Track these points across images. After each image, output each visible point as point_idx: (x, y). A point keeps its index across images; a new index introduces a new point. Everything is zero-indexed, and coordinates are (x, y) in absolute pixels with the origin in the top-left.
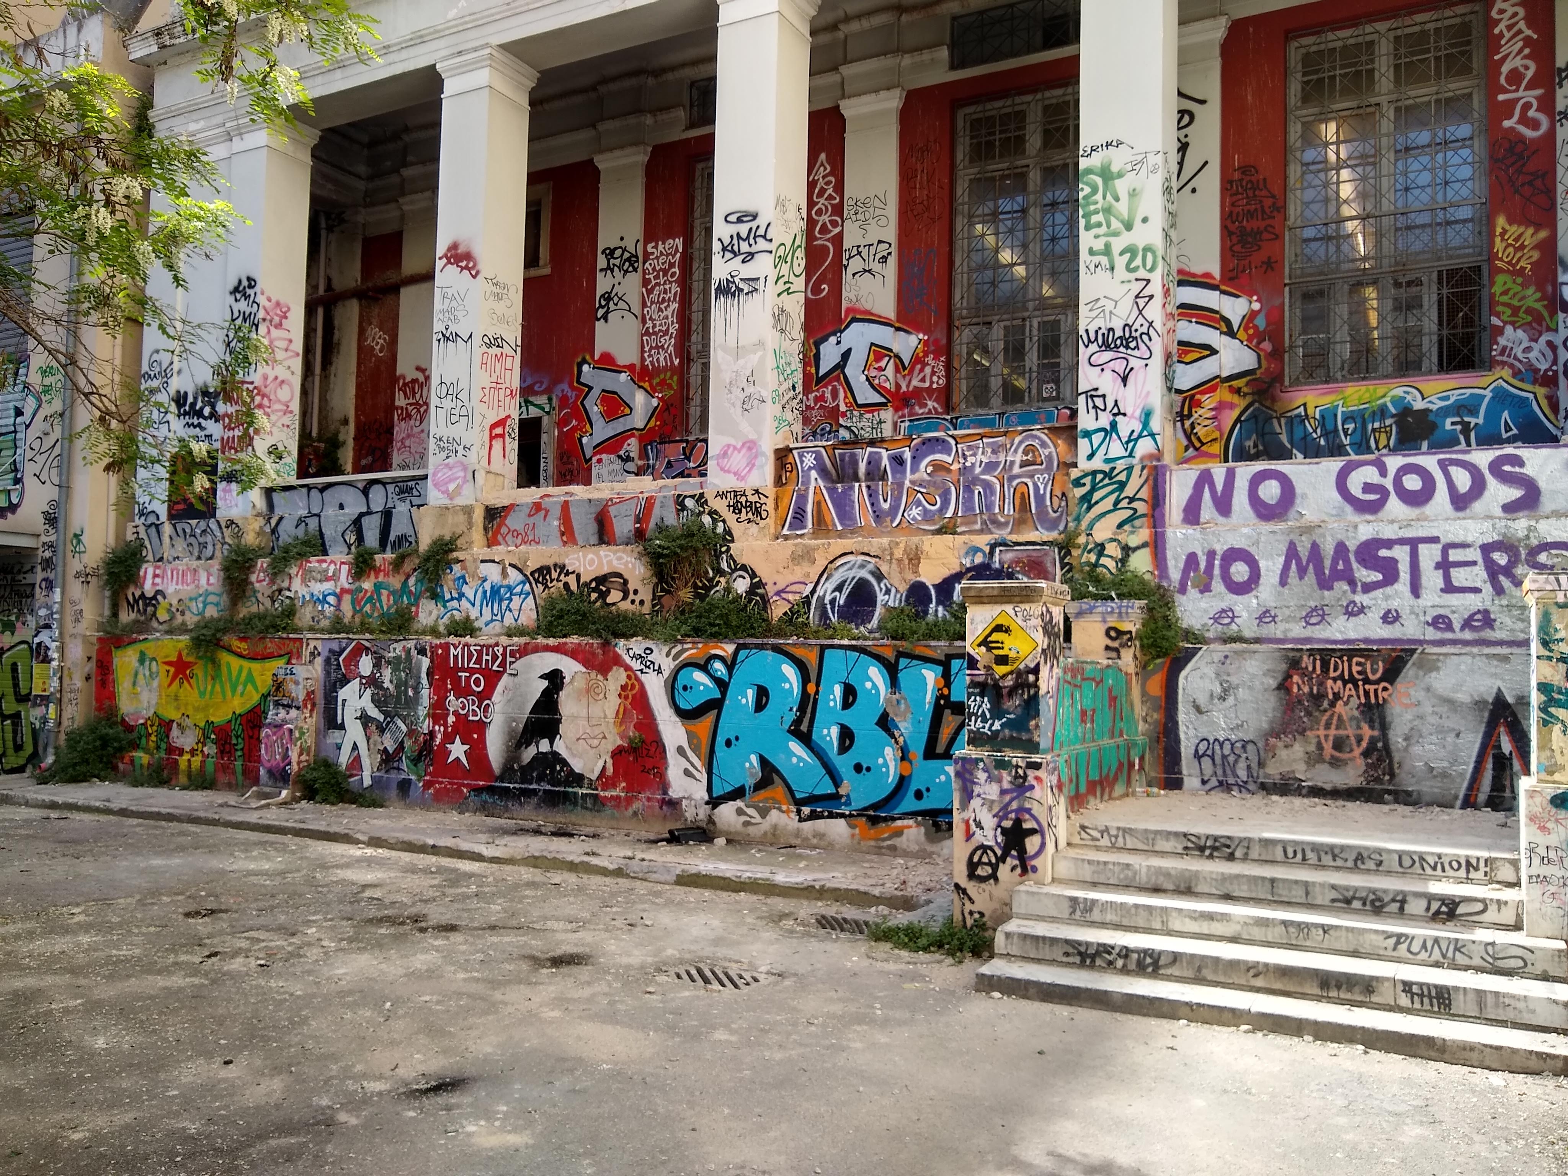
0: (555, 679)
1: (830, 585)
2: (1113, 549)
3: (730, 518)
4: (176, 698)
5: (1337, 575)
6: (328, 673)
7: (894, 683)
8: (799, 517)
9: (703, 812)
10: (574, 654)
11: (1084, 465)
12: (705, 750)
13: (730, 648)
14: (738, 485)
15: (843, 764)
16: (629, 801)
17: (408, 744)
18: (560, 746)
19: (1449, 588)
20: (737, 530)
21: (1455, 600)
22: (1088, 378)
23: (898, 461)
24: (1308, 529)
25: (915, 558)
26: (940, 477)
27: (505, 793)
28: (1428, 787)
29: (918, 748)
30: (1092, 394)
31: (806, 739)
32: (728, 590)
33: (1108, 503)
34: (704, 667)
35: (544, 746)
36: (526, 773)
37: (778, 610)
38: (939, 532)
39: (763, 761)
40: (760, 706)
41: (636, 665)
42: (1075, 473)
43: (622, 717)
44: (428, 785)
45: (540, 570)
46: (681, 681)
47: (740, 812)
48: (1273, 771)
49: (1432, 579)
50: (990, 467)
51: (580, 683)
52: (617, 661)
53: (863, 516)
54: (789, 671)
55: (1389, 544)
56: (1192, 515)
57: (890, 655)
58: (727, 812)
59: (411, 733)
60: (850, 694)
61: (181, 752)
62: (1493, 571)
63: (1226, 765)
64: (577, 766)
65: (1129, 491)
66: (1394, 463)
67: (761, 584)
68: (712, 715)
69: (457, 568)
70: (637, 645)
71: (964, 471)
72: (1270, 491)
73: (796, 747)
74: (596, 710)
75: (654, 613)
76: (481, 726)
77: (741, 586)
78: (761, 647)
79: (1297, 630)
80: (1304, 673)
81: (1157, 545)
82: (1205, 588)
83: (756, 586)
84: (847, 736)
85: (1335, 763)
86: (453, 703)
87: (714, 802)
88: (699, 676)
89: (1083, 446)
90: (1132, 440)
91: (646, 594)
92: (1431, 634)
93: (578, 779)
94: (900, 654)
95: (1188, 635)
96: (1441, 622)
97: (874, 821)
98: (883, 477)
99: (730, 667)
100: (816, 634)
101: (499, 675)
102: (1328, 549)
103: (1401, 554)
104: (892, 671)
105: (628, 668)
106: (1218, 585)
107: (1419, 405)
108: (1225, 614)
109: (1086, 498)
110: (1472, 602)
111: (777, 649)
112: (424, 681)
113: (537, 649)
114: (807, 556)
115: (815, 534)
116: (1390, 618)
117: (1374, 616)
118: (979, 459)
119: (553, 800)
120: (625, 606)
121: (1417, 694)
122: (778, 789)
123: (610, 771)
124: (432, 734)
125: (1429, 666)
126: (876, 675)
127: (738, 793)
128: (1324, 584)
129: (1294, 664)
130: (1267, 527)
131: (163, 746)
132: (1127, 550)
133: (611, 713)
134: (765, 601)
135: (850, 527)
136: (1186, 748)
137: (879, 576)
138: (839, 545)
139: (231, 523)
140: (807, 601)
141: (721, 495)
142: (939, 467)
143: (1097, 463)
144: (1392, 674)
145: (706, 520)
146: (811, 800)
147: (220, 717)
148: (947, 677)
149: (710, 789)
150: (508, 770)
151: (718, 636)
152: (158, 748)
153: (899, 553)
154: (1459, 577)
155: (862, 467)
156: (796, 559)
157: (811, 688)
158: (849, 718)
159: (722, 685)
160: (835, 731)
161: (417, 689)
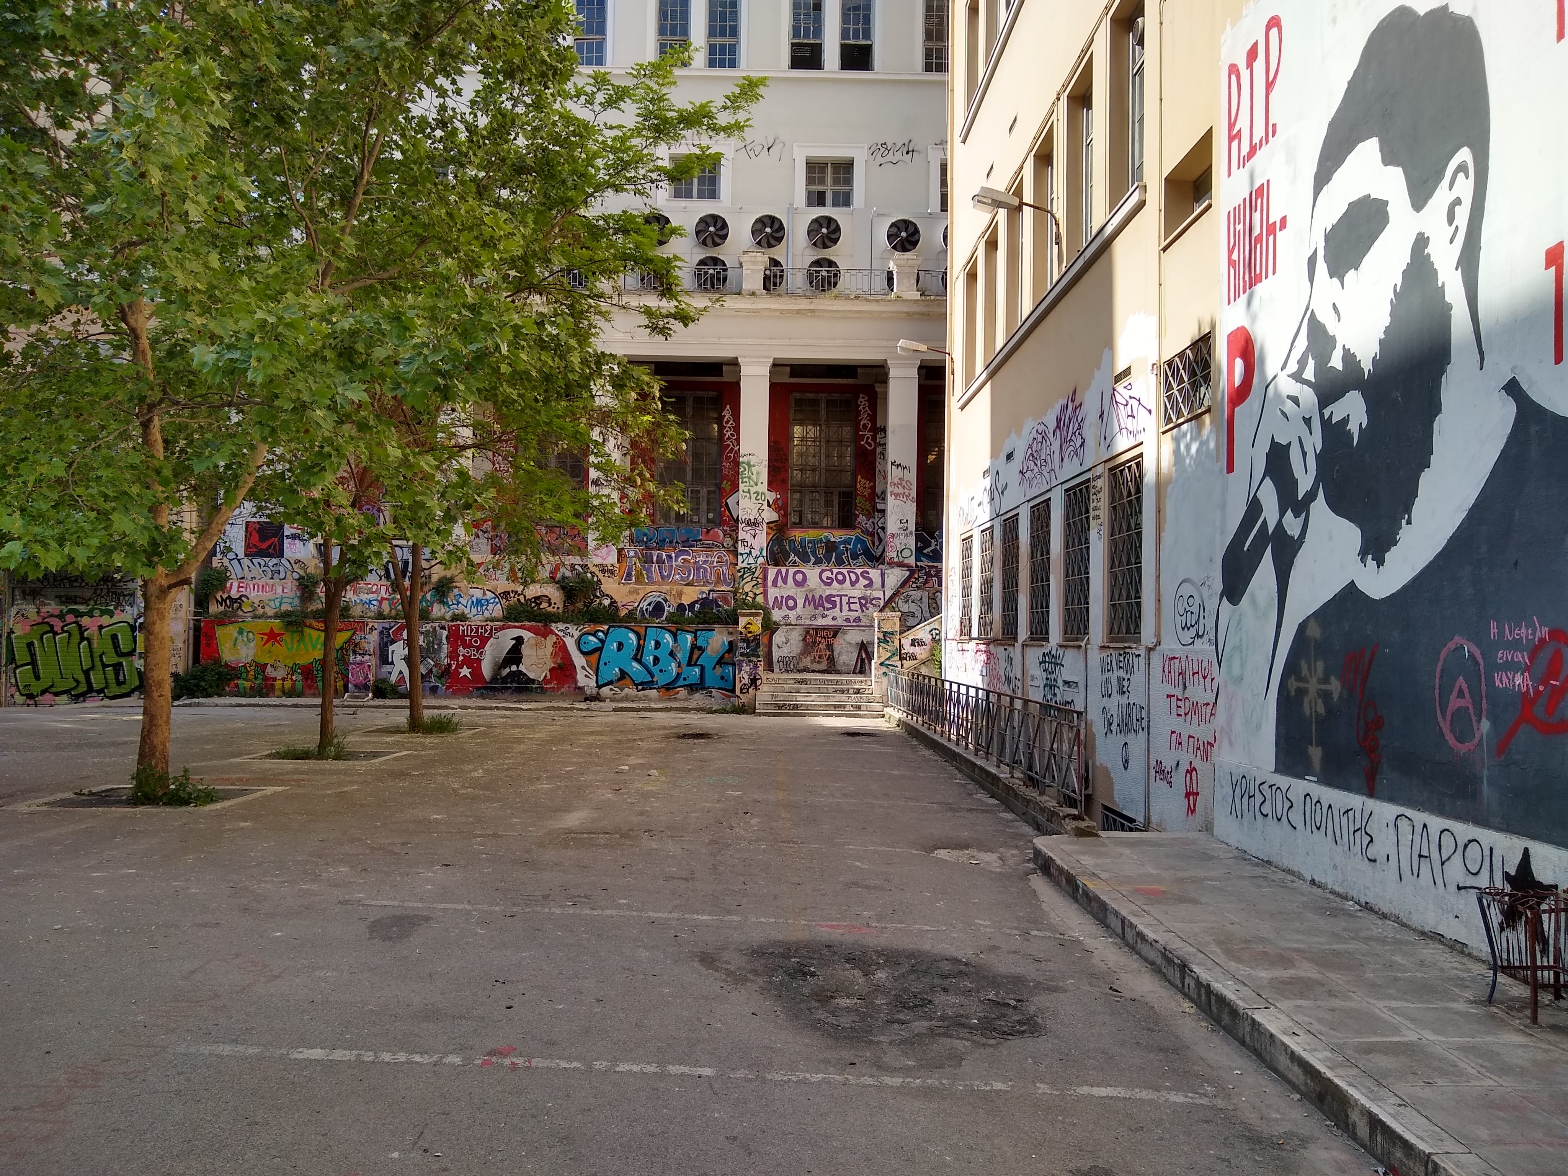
0: (519, 640)
1: (646, 604)
2: (750, 594)
3: (600, 575)
4: (270, 652)
5: (820, 605)
6: (382, 639)
7: (675, 640)
8: (629, 576)
9: (594, 691)
10: (529, 629)
11: (740, 565)
12: (595, 667)
13: (606, 627)
14: (605, 563)
15: (655, 670)
16: (559, 689)
17: (434, 670)
18: (522, 668)
19: (850, 610)
20: (603, 580)
21: (851, 613)
22: (741, 535)
23: (669, 557)
24: (811, 591)
25: (680, 594)
26: (686, 565)
27: (494, 689)
28: (844, 669)
29: (684, 662)
30: (743, 541)
31: (639, 661)
32: (600, 604)
33: (749, 579)
34: (594, 634)
35: (514, 668)
36: (504, 680)
37: (623, 613)
38: (687, 585)
39: (621, 670)
40: (619, 649)
41: (561, 634)
42: (738, 568)
43: (554, 655)
44: (448, 688)
45: (504, 593)
46: (582, 642)
47: (611, 690)
48: (801, 666)
49: (845, 607)
50: (705, 562)
51: (533, 641)
52: (552, 632)
53: (657, 577)
54: (632, 636)
55: (834, 596)
56: (775, 584)
57: (674, 630)
58: (605, 691)
59: (436, 665)
60: (658, 644)
61: (275, 679)
62: (861, 605)
63: (787, 664)
64: (532, 676)
65: (756, 575)
66: (835, 571)
67: (615, 602)
68: (598, 653)
69: (456, 591)
70: (561, 626)
71: (695, 562)
72: (799, 577)
73: (635, 664)
74: (541, 653)
75: (564, 612)
76: (479, 661)
77: (606, 602)
78: (620, 627)
79: (808, 622)
80: (811, 636)
81: (765, 593)
82: (780, 608)
83: (613, 602)
84: (656, 660)
85: (819, 662)
86: (462, 651)
87: (599, 687)
88: (591, 638)
89: (740, 558)
90: (756, 558)
91: (561, 606)
92: (845, 623)
93: (533, 681)
94: (678, 630)
95: (775, 623)
96: (847, 620)
97: (668, 689)
98: (664, 562)
99: (606, 634)
100: (640, 622)
101: (488, 638)
102: (817, 597)
103: (837, 599)
104: (675, 635)
105: (557, 635)
106: (784, 606)
107: (832, 540)
108: (786, 617)
109: (742, 576)
110: (856, 614)
111: (626, 627)
112: (445, 641)
113: (509, 627)
114: (636, 592)
115: (637, 582)
116: (834, 618)
117: (830, 618)
118: (701, 559)
119: (519, 691)
120: (550, 609)
121: (841, 641)
122: (628, 680)
123: (548, 677)
124: (450, 665)
125: (845, 633)
126: (668, 637)
127: (610, 683)
128: (816, 608)
129: (808, 632)
130: (799, 589)
131: (260, 677)
132: (755, 595)
133: (548, 654)
134: (617, 608)
135: (651, 582)
136: (775, 659)
137: (666, 600)
138: (649, 588)
139: (298, 562)
140: (636, 609)
141: (596, 566)
142: (685, 560)
143: (745, 565)
144: (835, 636)
145: (589, 575)
146: (642, 684)
147: (303, 661)
148: (696, 638)
149: (597, 682)
150: (494, 679)
151: (601, 623)
152: (256, 678)
153: (674, 592)
154: (853, 607)
155: (655, 558)
156: (631, 593)
157: (642, 642)
158: (657, 653)
159: (602, 642)
160: (652, 658)
161: (440, 645)
